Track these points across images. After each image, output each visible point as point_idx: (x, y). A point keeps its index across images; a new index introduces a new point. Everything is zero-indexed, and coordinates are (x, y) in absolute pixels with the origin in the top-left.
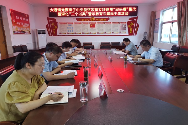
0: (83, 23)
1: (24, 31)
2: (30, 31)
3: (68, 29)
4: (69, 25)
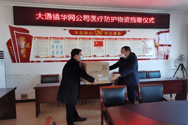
0: (81, 39)
3: (52, 50)
4: (55, 42)
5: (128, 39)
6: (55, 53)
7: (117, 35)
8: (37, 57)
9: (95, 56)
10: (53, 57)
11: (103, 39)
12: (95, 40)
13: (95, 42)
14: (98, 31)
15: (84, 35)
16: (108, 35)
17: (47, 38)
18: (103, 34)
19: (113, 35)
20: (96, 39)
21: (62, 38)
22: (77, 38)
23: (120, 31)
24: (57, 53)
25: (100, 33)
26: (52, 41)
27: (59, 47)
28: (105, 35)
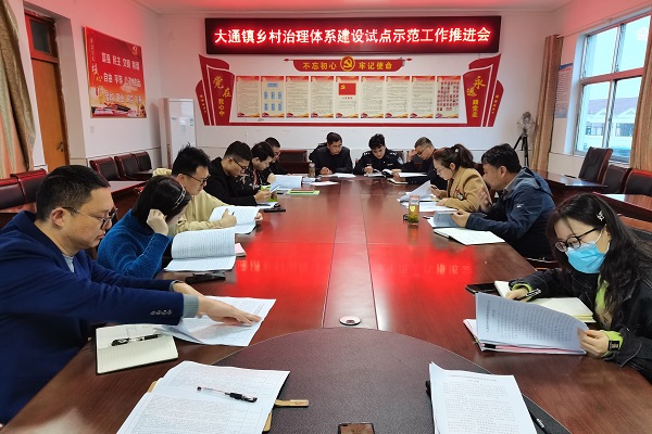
0: (314, 79)
1: (124, 104)
2: (143, 108)
3: (264, 101)
4: (270, 85)
5: (407, 78)
6: (270, 107)
7: (384, 70)
8: (241, 115)
9: (339, 115)
10: (266, 115)
11: (357, 78)
12: (340, 81)
13: (340, 85)
14: (346, 62)
15: (320, 70)
16: (366, 69)
17: (257, 78)
18: (357, 69)
19: (376, 70)
20: (342, 78)
21: (282, 78)
22: (307, 78)
23: (391, 61)
24: (273, 109)
25: (350, 65)
26: (265, 83)
27: (276, 96)
28: (360, 70)
